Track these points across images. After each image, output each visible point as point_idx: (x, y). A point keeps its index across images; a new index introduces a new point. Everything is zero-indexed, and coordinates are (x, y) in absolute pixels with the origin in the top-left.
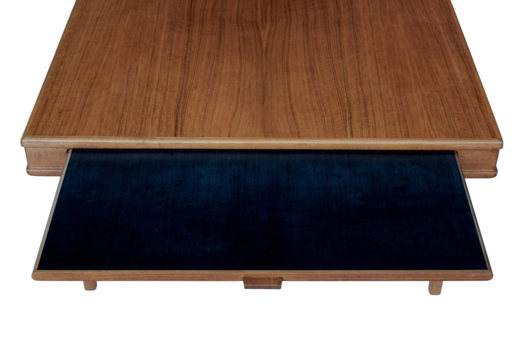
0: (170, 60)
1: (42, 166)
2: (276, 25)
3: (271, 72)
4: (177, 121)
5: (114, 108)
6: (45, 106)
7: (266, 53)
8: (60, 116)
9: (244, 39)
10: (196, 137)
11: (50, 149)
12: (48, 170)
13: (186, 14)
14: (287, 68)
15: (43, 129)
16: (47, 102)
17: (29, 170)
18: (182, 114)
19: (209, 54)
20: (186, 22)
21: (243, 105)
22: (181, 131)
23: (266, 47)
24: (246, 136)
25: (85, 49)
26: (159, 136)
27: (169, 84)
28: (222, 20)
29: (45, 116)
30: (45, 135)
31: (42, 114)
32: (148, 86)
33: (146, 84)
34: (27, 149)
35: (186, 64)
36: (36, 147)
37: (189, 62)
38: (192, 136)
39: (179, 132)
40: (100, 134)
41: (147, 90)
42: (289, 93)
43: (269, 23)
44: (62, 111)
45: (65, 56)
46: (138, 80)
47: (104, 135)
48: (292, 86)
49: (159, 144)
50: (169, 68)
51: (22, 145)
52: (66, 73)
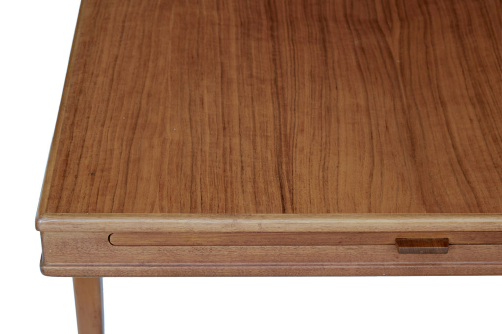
0: (251, 85)
1: (66, 262)
2: (409, 27)
3: (416, 104)
4: (281, 187)
5: (177, 166)
6: (66, 162)
7: (403, 75)
8: (93, 180)
9: (363, 50)
10: (318, 213)
11: (82, 234)
12: (76, 268)
13: (263, 9)
14: (440, 98)
15: (69, 202)
16: (67, 156)
17: (45, 267)
18: (288, 176)
19: (312, 75)
20: (265, 22)
21: (382, 160)
22: (292, 204)
23: (401, 64)
24: (397, 211)
25: (114, 68)
26: (257, 212)
27: (258, 125)
28: (322, 19)
29: (70, 179)
30: (75, 212)
31: (64, 176)
32: (224, 129)
33: (221, 125)
34: (45, 233)
35: (278, 93)
36: (61, 231)
37: (283, 88)
38: (310, 212)
39: (288, 206)
40: (162, 210)
41: (224, 136)
42: (452, 138)
43: (397, 25)
44: (95, 171)
45: (83, 81)
46: (207, 119)
47: (170, 211)
48: (454, 127)
49: (260, 224)
50: (252, 98)
51: (37, 229)
52: (90, 108)
